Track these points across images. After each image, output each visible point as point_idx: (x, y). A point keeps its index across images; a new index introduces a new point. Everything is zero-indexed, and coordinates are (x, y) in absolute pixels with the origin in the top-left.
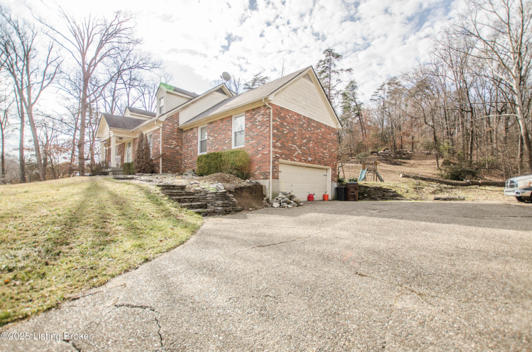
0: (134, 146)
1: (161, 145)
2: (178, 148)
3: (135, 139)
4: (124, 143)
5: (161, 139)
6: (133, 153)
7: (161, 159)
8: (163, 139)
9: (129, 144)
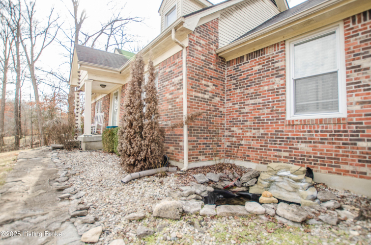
0: (122, 97)
1: (184, 90)
2: (218, 99)
3: (124, 86)
4: (109, 95)
5: (184, 77)
6: (121, 109)
7: (185, 128)
8: (189, 78)
9: (116, 94)
